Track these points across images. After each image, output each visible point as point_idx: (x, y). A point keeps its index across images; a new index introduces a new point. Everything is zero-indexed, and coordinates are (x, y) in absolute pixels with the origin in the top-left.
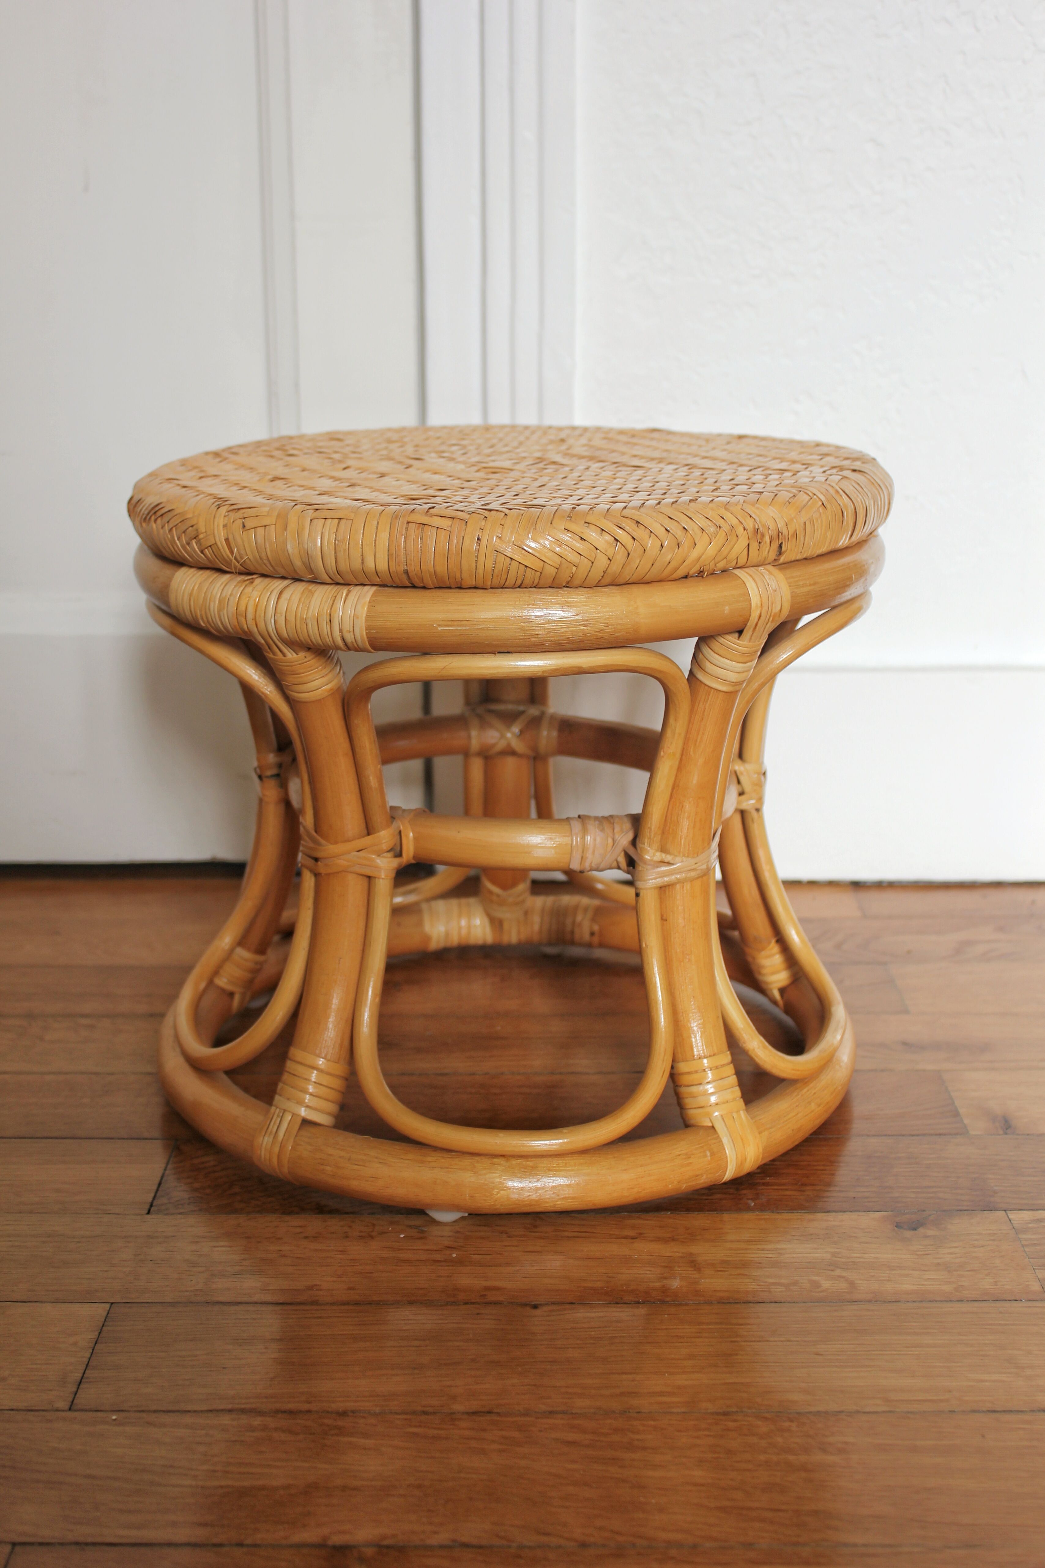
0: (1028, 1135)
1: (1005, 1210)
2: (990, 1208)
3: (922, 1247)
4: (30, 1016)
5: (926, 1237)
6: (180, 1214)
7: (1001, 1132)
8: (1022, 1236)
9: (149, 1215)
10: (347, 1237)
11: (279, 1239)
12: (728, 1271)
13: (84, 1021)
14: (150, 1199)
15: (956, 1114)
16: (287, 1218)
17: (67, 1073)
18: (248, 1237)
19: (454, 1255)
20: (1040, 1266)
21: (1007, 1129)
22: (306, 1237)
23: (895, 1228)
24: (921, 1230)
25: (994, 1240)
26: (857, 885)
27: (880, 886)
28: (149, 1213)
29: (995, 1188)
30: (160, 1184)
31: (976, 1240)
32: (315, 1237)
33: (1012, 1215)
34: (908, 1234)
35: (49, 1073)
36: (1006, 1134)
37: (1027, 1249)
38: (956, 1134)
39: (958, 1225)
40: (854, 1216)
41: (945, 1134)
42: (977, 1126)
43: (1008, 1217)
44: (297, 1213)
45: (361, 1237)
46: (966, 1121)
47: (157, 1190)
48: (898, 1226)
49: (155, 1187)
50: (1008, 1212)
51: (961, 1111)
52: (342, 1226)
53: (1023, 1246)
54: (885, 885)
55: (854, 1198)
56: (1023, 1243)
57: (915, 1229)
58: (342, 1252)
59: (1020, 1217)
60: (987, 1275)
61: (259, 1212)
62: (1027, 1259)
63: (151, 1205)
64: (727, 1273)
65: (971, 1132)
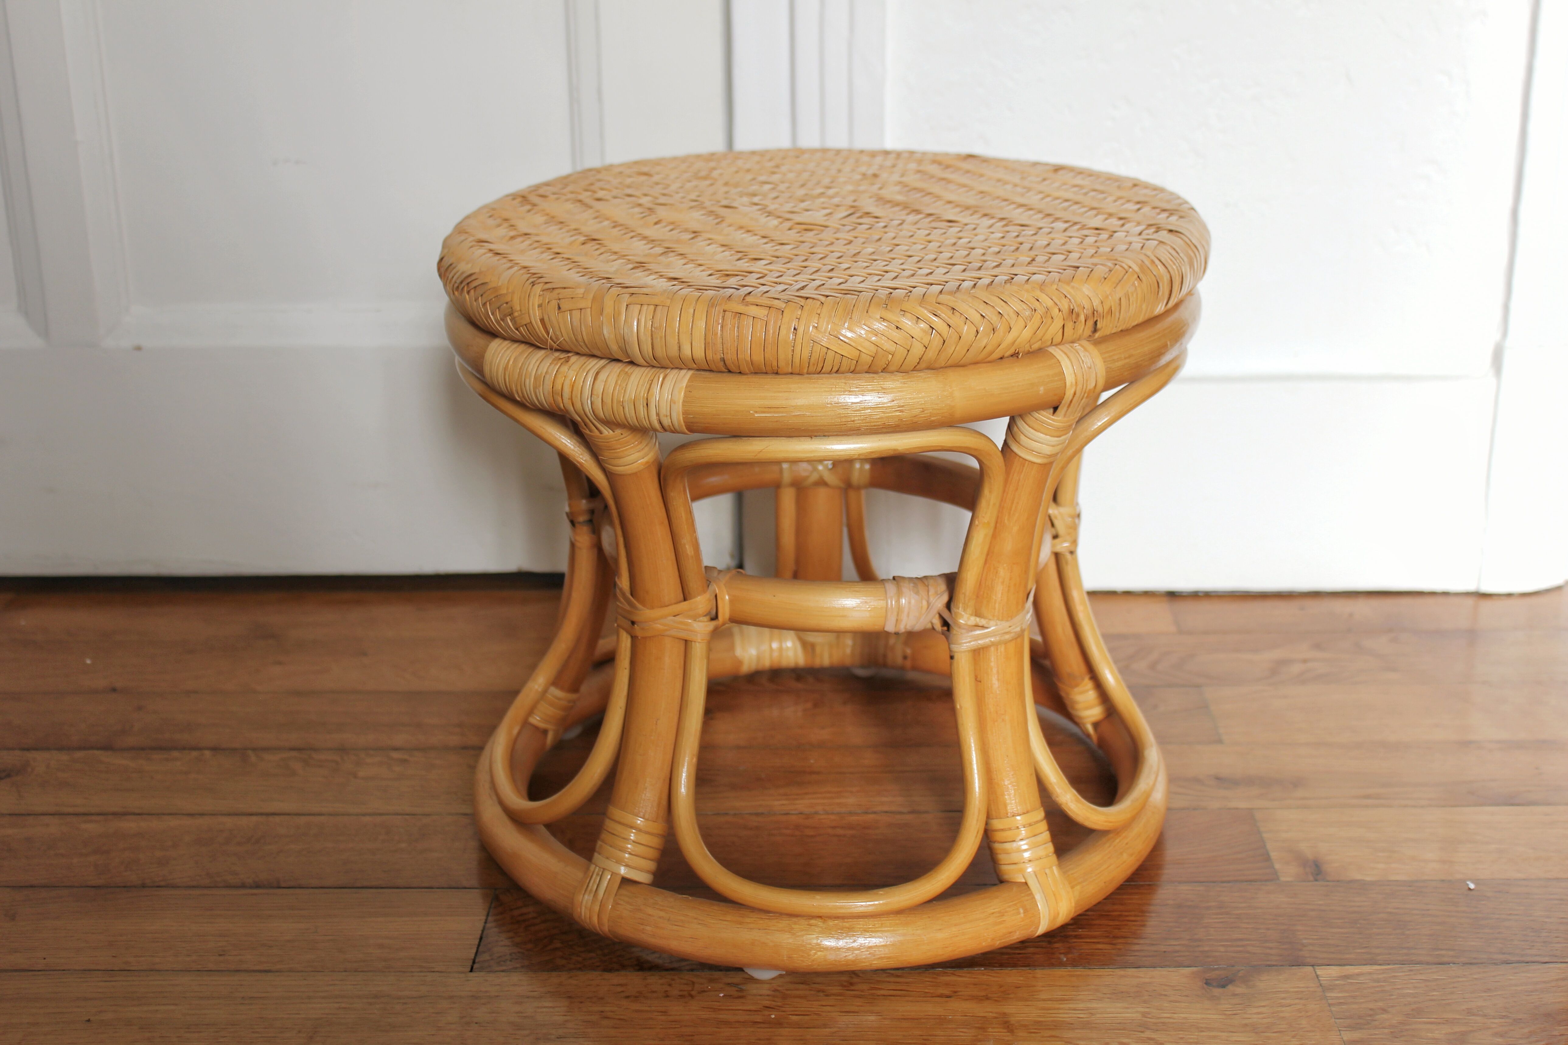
0: (1338, 881)
1: (1313, 966)
2: (1298, 963)
3: (1230, 1006)
4: (342, 750)
5: (1235, 995)
6: (503, 971)
7: (1311, 878)
8: (1328, 994)
9: (472, 974)
10: (667, 996)
11: (602, 998)
12: (1040, 1033)
13: (395, 755)
14: (472, 956)
15: (1267, 858)
16: (607, 975)
17: (381, 814)
18: (570, 997)
19: (773, 1016)
20: (1345, 1027)
21: (1317, 875)
22: (627, 997)
23: (1205, 985)
24: (1230, 987)
25: (1301, 999)
26: (1172, 595)
27: (1196, 596)
28: (471, 971)
29: (1305, 941)
30: (481, 938)
31: (1283, 999)
32: (636, 997)
33: (1320, 971)
34: (1217, 991)
35: (364, 815)
36: (1316, 880)
37: (1333, 1009)
38: (1266, 881)
39: (1266, 982)
40: (1163, 972)
41: (1255, 881)
42: (1288, 872)
43: (1316, 973)
44: (618, 970)
45: (682, 996)
46: (1277, 866)
47: (479, 945)
48: (1208, 983)
49: (477, 942)
50: (1316, 967)
51: (1273, 855)
52: (662, 984)
53: (1330, 1005)
54: (1200, 594)
55: (1165, 952)
56: (1330, 1001)
57: (1223, 986)
58: (664, 1013)
59: (1328, 973)
60: (1293, 1037)
61: (580, 969)
62: (1333, 1020)
63: (474, 962)
64: (1039, 1034)
65: (1283, 879)
